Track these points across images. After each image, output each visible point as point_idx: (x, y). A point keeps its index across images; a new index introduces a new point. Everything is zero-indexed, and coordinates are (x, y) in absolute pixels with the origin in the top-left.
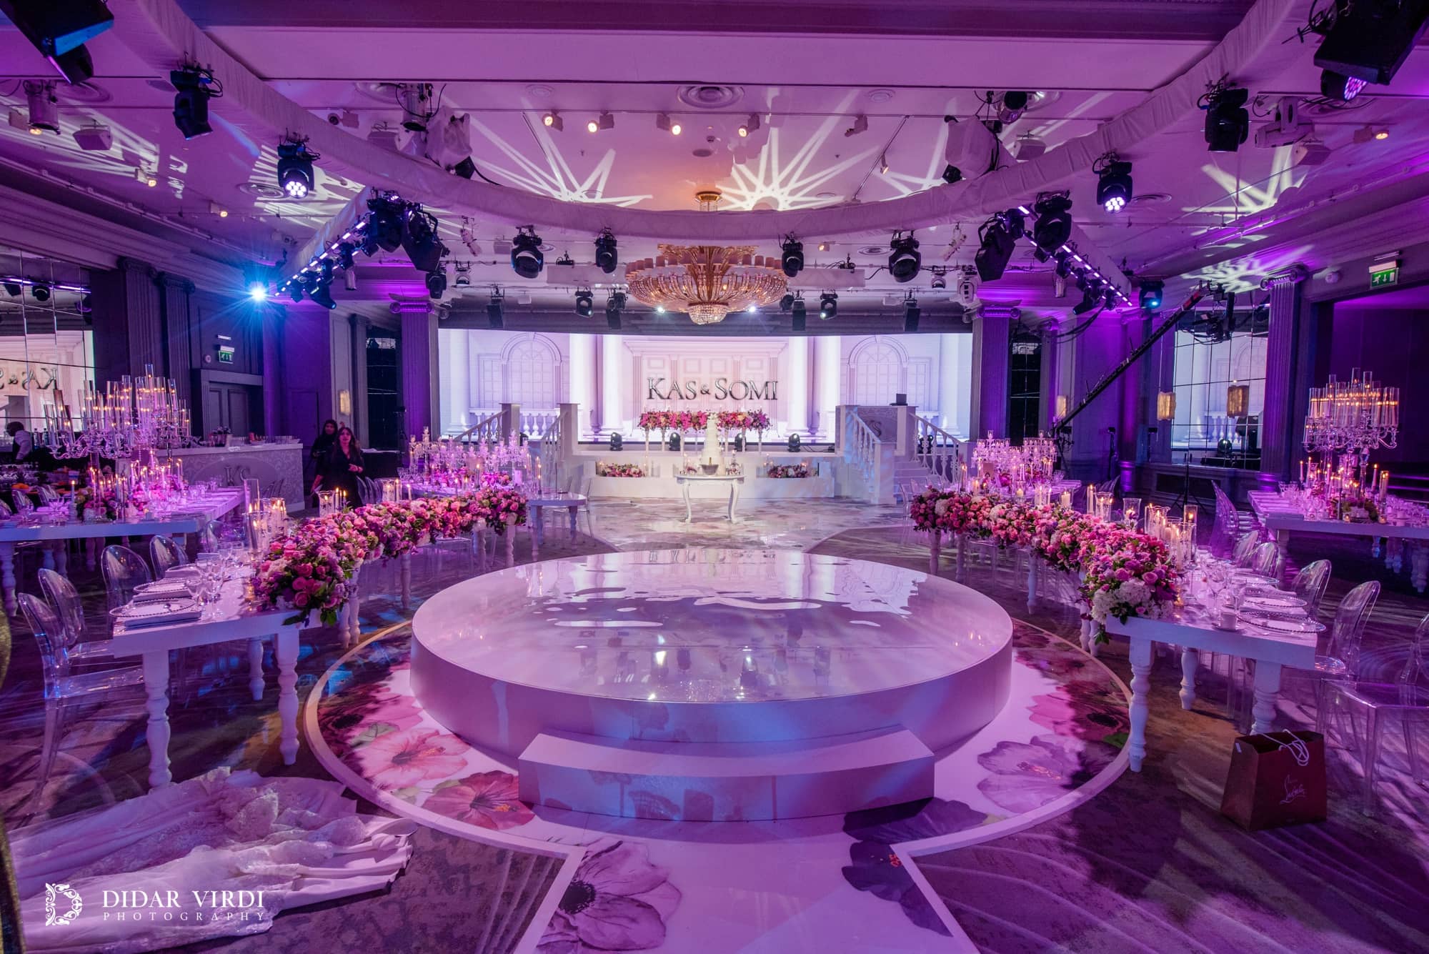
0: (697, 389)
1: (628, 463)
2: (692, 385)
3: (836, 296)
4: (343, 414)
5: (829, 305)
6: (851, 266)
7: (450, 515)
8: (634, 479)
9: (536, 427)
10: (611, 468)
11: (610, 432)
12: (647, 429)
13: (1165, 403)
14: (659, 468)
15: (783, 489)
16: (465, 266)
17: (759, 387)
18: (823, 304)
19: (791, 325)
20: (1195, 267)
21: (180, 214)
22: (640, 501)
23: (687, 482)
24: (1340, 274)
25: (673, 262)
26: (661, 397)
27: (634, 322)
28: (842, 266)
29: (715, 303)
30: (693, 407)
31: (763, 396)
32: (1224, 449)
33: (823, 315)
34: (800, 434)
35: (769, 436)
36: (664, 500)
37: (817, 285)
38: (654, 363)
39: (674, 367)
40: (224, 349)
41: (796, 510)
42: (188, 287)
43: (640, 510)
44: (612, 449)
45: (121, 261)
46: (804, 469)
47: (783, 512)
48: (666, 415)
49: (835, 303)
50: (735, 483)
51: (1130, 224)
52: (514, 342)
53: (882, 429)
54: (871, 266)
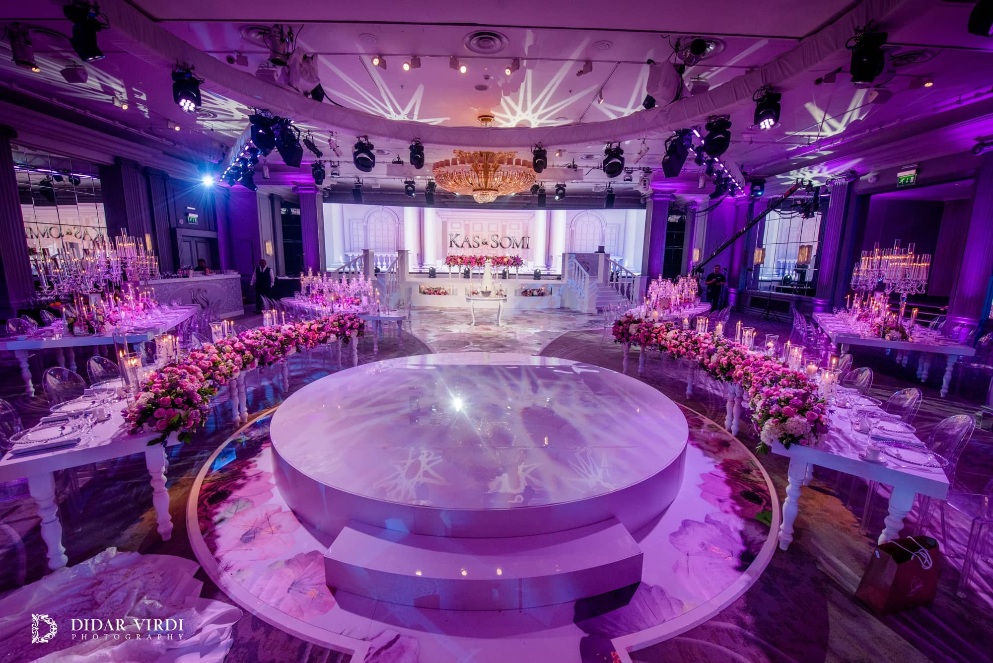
0: (480, 241)
1: (438, 287)
2: (477, 239)
3: (565, 186)
4: (268, 256)
5: (561, 191)
6: (575, 167)
7: (310, 334)
8: (442, 296)
9: (384, 263)
10: (428, 289)
11: (429, 267)
12: (450, 266)
13: (759, 254)
14: (457, 290)
15: (531, 303)
16: (336, 164)
17: (519, 240)
18: (557, 191)
19: (537, 202)
20: (786, 170)
21: (151, 128)
22: (445, 310)
23: (472, 301)
24: (878, 177)
25: (463, 162)
26: (458, 246)
27: (443, 200)
28: (569, 167)
29: (490, 189)
30: (477, 253)
31: (521, 246)
32: (786, 281)
33: (557, 198)
34: (541, 269)
35: (523, 270)
36: (460, 309)
37: (554, 179)
38: (455, 225)
39: (467, 227)
40: (191, 215)
41: (538, 317)
42: (164, 177)
43: (444, 316)
44: (430, 277)
45: (117, 159)
46: (543, 291)
47: (529, 319)
48: (461, 258)
49: (564, 190)
50: (501, 302)
51: (751, 142)
52: (371, 212)
53: (589, 267)
54: (587, 167)
